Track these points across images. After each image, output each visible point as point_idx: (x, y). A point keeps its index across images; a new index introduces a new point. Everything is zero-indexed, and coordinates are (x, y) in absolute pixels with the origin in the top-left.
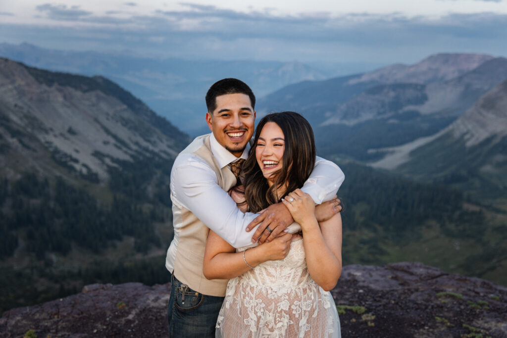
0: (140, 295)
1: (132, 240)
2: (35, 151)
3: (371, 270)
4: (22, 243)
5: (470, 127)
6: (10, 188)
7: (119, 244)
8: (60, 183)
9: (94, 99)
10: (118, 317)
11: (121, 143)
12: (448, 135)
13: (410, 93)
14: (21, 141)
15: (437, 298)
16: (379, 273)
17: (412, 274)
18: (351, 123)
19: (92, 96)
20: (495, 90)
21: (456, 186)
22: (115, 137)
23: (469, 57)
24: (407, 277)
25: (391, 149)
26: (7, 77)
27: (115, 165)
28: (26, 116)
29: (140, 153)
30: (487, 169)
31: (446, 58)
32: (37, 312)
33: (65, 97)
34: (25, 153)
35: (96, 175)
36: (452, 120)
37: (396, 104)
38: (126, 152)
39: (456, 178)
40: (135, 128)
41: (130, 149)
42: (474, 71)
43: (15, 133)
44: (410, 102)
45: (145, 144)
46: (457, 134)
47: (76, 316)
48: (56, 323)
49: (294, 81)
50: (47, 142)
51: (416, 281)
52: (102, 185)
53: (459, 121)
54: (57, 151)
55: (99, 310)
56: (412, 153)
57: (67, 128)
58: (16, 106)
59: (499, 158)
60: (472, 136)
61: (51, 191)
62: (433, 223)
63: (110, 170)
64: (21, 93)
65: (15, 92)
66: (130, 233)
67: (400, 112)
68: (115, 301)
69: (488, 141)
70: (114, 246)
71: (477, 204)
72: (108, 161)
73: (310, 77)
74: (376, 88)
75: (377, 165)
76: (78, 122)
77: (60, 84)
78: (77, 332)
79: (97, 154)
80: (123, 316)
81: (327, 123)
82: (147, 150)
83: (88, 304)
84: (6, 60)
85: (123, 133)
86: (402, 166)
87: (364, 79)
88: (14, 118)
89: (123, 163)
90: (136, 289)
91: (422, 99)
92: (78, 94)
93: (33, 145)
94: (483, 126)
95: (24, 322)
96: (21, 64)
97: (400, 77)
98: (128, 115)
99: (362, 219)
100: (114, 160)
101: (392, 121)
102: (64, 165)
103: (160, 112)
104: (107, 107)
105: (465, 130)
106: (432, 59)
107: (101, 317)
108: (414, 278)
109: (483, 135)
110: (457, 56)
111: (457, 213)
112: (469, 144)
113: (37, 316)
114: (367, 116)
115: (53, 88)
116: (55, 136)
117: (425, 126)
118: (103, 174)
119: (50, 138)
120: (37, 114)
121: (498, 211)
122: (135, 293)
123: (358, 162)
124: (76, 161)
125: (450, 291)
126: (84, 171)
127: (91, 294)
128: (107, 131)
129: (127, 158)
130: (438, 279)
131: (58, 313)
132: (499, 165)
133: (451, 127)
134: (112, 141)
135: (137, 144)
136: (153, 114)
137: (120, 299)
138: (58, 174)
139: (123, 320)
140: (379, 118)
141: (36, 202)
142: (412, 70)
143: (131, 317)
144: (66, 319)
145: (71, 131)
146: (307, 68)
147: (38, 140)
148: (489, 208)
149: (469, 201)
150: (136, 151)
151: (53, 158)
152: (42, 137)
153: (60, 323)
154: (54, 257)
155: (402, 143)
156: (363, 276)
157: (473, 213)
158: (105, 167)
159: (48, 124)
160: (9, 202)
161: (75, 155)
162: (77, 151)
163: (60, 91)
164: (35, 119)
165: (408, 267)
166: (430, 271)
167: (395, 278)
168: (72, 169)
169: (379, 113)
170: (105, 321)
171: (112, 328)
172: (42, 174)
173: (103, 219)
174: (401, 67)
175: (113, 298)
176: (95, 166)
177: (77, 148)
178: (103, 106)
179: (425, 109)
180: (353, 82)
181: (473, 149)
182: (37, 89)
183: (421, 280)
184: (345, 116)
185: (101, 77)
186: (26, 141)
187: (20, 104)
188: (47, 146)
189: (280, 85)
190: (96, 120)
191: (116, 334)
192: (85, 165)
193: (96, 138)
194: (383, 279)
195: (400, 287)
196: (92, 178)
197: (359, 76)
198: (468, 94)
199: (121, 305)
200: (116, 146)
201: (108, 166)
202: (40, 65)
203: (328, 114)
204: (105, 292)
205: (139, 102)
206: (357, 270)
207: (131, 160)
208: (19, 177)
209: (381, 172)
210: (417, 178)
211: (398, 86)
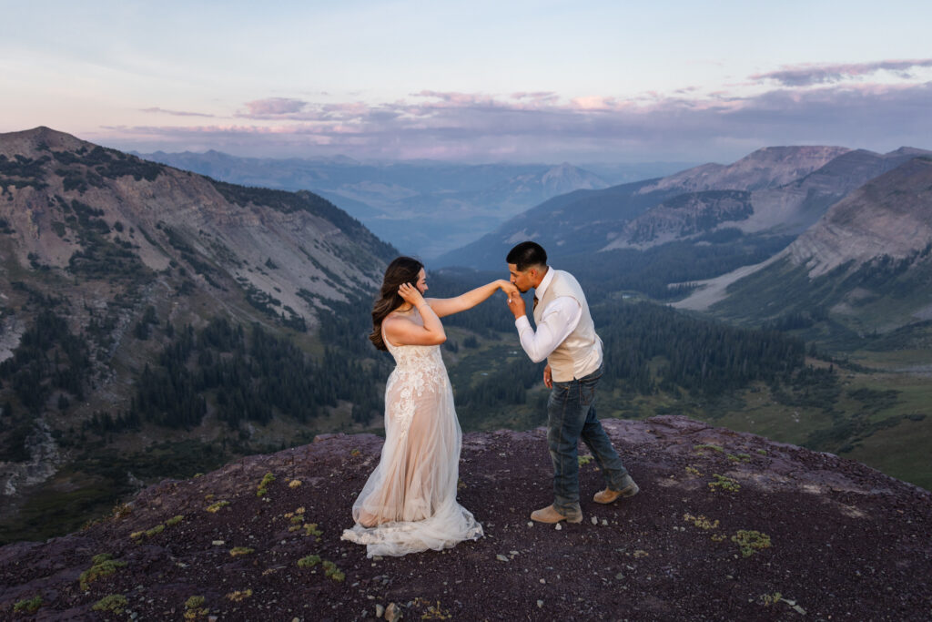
0: (374, 444)
1: (349, 406)
2: (225, 290)
3: (628, 424)
4: (211, 409)
5: (815, 250)
6: (195, 338)
7: (332, 411)
8: (257, 330)
9: (298, 222)
10: (353, 463)
11: (333, 279)
12: (783, 262)
13: (727, 204)
14: (207, 278)
15: (695, 451)
16: (636, 426)
17: (672, 427)
18: (645, 246)
19: (297, 218)
20: (852, 196)
21: (794, 334)
22: (326, 270)
23: (814, 151)
24: (666, 430)
25: (700, 283)
26: (191, 196)
27: (327, 307)
28: (213, 246)
29: (358, 292)
30: (840, 309)
31: (779, 153)
32: (271, 459)
33: (262, 220)
34: (213, 292)
35: (303, 320)
36: (789, 240)
37: (707, 220)
38: (340, 291)
39: (795, 323)
40: (351, 259)
41: (346, 286)
42: (821, 171)
43: (201, 268)
44: (727, 217)
45: (365, 279)
46: (796, 261)
47: (311, 462)
48: (292, 468)
49: (564, 192)
50: (240, 279)
51: (675, 435)
52: (310, 334)
53: (798, 242)
54: (252, 290)
55: (333, 457)
56: (730, 288)
57: (265, 261)
58: (201, 232)
59: (859, 293)
60: (819, 262)
61: (247, 342)
62: (761, 385)
63: (321, 315)
64: (208, 216)
65: (200, 215)
66: (347, 397)
67: (714, 230)
68: (349, 449)
69: (841, 269)
70: (327, 414)
71: (826, 359)
72: (317, 302)
73: (586, 185)
74: (678, 199)
75: (679, 305)
76: (279, 252)
77: (256, 204)
78: (314, 476)
79: (303, 294)
80: (358, 463)
81: (609, 248)
82: (367, 287)
83: (322, 451)
84: (189, 174)
85: (337, 265)
86: (717, 306)
87: (661, 185)
88: (200, 249)
89: (336, 305)
90: (370, 438)
91: (746, 212)
92: (279, 215)
93: (222, 282)
94: (835, 248)
95: (260, 467)
96: (207, 178)
97: (713, 181)
98: (343, 241)
99: (659, 380)
100: (324, 301)
101: (701, 243)
102: (262, 307)
103: (383, 238)
104: (317, 231)
105: (808, 255)
106: (758, 155)
107: (337, 463)
108: (674, 431)
109: (834, 261)
110: (796, 149)
111: (797, 371)
112: (813, 274)
113: (272, 463)
114: (666, 237)
115: (247, 209)
116: (250, 271)
117: (749, 250)
118: (312, 320)
119: (245, 273)
120: (228, 243)
121: (857, 369)
122: (369, 442)
123: (653, 301)
124: (277, 303)
125: (711, 444)
126: (288, 315)
127: (324, 443)
128: (316, 264)
129: (342, 298)
130: (701, 433)
131: (292, 460)
132: (859, 303)
133: (787, 250)
134: (323, 276)
135: (354, 279)
136: (376, 239)
137: (354, 447)
138: (255, 320)
139: (359, 467)
140: (683, 239)
141: (227, 356)
142: (730, 171)
143: (366, 463)
144: (302, 464)
145: (270, 264)
146: (581, 172)
147: (230, 277)
148: (844, 364)
149: (813, 354)
150: (353, 289)
151: (248, 298)
152: (234, 272)
153: (296, 468)
154: (250, 427)
155: (717, 274)
156: (617, 430)
157: (820, 371)
158: (314, 311)
159: (241, 256)
160: (194, 356)
161: (275, 295)
162: (279, 290)
163: (256, 212)
164: (225, 249)
165: (670, 420)
166: (693, 424)
167: (654, 432)
168: (272, 312)
169: (683, 234)
170: (341, 467)
171: (349, 473)
172: (234, 320)
173: (312, 378)
174: (716, 167)
175: (347, 447)
176: (301, 309)
177: (277, 285)
178: (311, 230)
179: (748, 226)
180: (645, 190)
181: (820, 281)
182: (226, 210)
183: (681, 433)
184: (635, 237)
185: (307, 193)
186: (214, 277)
187: (206, 230)
188: (240, 284)
189: (546, 197)
190: (302, 249)
191: (353, 478)
192: (287, 308)
193: (302, 273)
194: (639, 433)
195: (656, 440)
196: (298, 324)
197: (654, 181)
198: (812, 204)
199: (356, 452)
200: (326, 281)
201: (317, 308)
202: (231, 179)
203: (611, 235)
204: (338, 441)
205: (357, 224)
206: (613, 424)
207: (347, 301)
208: (206, 323)
209: (687, 314)
210: (737, 323)
211: (711, 195)
